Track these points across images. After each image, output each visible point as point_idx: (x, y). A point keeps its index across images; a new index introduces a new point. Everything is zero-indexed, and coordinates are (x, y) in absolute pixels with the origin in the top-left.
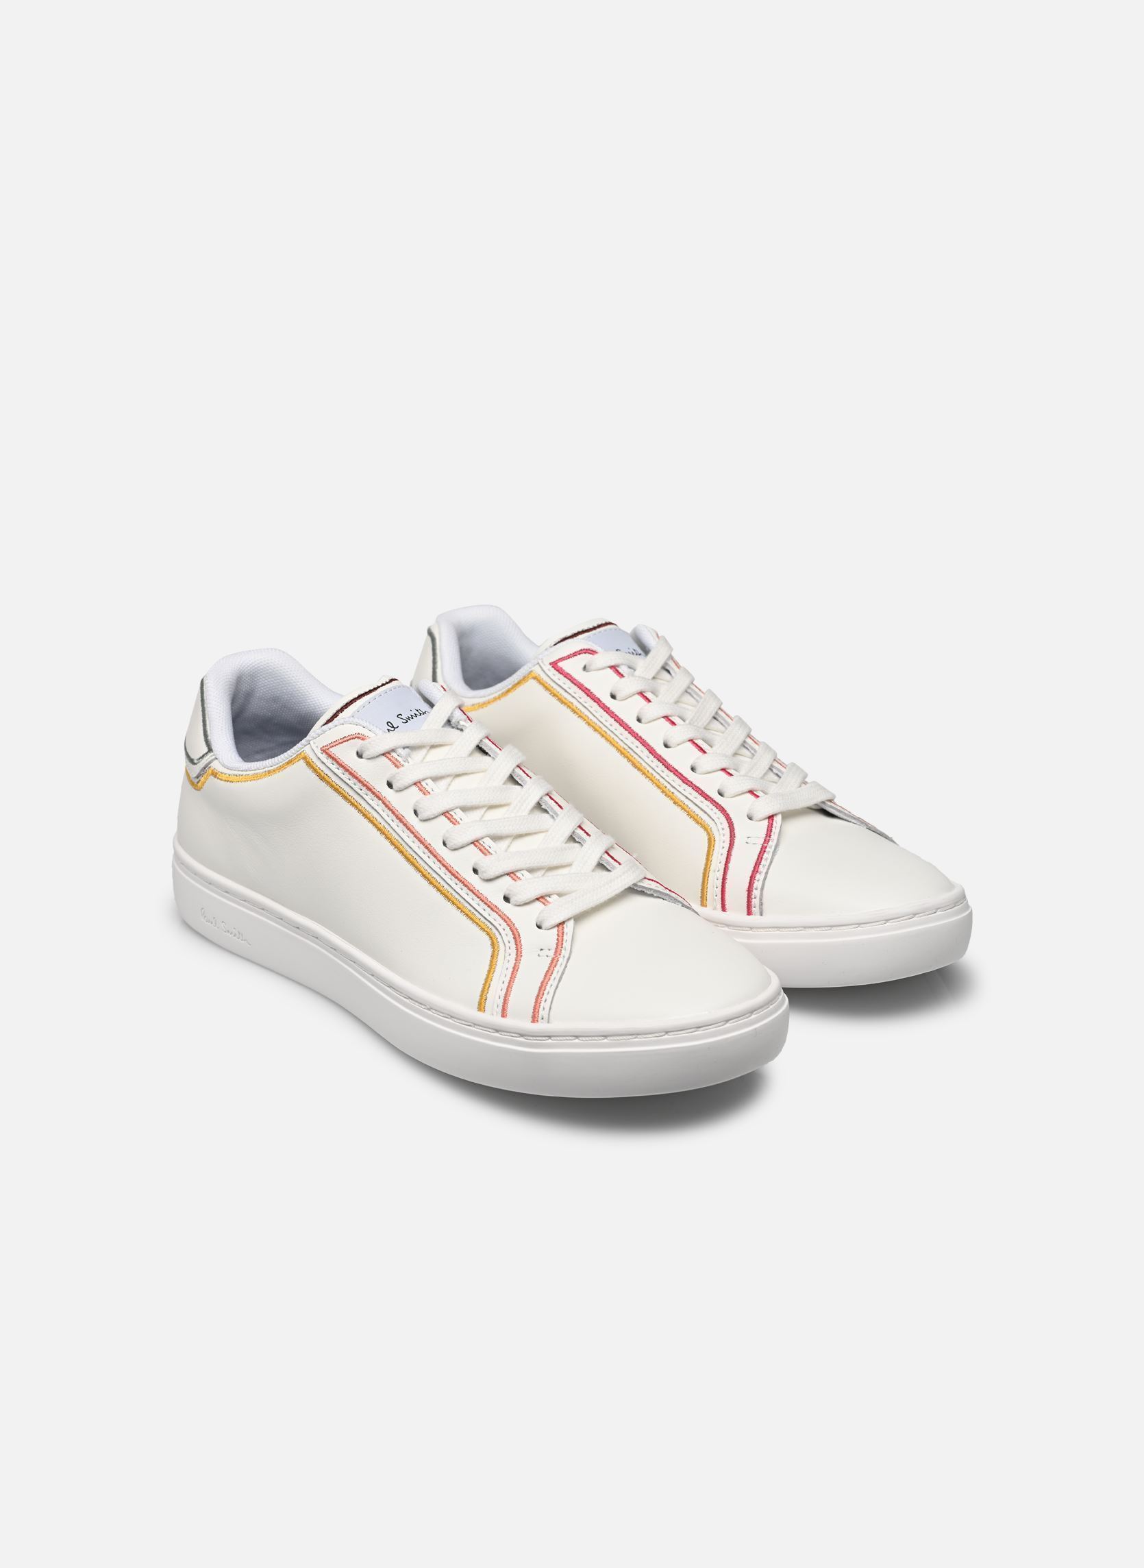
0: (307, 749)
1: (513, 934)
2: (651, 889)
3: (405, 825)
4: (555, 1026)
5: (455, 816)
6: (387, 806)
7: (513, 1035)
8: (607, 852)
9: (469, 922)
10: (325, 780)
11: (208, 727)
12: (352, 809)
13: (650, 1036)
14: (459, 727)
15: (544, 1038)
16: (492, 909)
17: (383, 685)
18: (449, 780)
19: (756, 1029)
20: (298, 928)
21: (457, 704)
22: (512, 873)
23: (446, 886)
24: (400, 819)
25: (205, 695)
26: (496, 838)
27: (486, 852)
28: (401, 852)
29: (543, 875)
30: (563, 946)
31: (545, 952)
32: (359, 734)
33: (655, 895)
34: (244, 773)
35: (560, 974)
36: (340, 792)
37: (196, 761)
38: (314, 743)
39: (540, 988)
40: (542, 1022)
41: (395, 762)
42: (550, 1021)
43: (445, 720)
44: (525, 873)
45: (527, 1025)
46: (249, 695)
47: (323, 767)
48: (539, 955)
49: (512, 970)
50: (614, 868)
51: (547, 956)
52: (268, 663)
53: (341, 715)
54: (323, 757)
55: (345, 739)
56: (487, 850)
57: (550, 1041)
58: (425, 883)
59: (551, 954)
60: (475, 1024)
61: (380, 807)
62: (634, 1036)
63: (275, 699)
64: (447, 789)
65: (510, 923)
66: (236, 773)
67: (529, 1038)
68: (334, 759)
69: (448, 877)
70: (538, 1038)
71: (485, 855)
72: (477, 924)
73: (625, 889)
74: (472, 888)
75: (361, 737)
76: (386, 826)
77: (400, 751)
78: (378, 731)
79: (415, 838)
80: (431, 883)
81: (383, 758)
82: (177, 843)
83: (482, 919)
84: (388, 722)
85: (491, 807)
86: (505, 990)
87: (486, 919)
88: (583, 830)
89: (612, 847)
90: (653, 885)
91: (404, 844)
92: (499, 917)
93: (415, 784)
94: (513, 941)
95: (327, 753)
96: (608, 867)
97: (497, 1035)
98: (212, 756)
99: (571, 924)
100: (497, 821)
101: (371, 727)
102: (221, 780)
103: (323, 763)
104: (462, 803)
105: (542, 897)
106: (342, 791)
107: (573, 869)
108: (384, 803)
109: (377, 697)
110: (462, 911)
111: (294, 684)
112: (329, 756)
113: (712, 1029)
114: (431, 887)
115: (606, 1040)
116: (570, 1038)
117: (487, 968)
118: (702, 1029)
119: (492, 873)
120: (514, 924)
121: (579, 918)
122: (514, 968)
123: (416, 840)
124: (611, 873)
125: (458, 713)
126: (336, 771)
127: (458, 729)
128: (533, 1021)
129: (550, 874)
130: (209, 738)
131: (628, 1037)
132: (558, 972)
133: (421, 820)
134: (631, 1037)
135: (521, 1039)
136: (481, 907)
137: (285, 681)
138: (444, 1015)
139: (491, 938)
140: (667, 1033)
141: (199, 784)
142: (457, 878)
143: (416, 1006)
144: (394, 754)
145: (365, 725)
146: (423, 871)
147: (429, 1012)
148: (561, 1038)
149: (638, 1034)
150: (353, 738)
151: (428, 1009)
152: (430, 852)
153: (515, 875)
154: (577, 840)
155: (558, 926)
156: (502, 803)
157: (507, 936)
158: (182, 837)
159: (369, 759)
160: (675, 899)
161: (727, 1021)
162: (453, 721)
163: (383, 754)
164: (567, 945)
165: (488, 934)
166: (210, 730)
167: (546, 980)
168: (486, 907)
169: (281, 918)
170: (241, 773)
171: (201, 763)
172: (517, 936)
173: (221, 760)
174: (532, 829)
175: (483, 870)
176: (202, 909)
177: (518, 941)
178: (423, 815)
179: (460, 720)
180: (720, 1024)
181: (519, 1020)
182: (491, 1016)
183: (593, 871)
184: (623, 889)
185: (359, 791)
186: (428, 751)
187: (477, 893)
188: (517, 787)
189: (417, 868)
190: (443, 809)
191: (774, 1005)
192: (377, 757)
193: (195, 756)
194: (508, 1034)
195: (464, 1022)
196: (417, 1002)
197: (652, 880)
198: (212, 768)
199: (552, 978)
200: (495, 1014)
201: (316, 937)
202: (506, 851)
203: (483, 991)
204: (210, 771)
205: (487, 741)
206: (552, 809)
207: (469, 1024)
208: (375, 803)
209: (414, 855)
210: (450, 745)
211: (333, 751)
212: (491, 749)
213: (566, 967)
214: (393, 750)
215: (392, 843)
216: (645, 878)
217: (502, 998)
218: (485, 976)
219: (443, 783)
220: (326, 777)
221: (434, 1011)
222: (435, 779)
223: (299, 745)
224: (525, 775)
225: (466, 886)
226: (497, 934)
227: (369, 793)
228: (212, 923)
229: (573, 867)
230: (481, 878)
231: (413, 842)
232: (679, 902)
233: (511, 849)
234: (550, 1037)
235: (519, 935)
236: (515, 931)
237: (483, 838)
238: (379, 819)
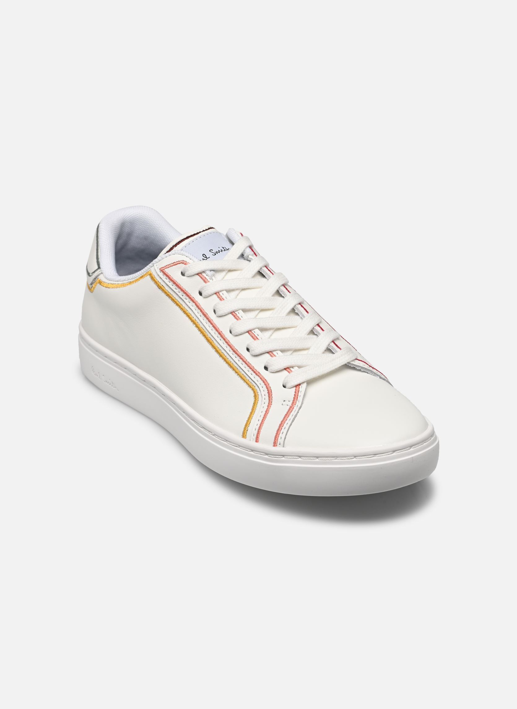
0: (152, 269)
1: (268, 390)
2: (359, 366)
3: (207, 319)
4: (288, 449)
5: (238, 315)
6: (198, 307)
7: (262, 454)
8: (333, 342)
9: (242, 381)
10: (162, 289)
11: (99, 254)
12: (177, 308)
13: (345, 458)
14: (248, 259)
15: (280, 457)
16: (256, 374)
17: (204, 231)
18: (237, 292)
19: (412, 457)
20: (144, 381)
21: (248, 244)
22: (271, 352)
23: (230, 358)
24: (205, 315)
25: (99, 233)
26: (262, 330)
27: (255, 338)
28: (204, 336)
29: (291, 354)
30: (298, 399)
31: (287, 402)
32: (183, 261)
33: (362, 370)
34: (117, 283)
35: (293, 417)
36: (170, 297)
37: (91, 274)
38: (156, 265)
39: (280, 425)
40: (279, 446)
41: (205, 279)
42: (285, 446)
43: (240, 254)
44: (279, 352)
45: (270, 448)
46: (130, 235)
47: (160, 281)
48: (282, 404)
49: (265, 413)
50: (336, 351)
51: (287, 405)
52: (142, 215)
53: (175, 249)
54: (161, 274)
55: (175, 264)
56: (256, 337)
57: (283, 458)
58: (218, 356)
59: (290, 404)
60: (240, 446)
61: (194, 307)
62: (335, 458)
63: (146, 238)
64: (236, 297)
65: (266, 383)
66: (112, 282)
67: (270, 456)
68: (167, 276)
69: (231, 353)
70: (276, 456)
71: (255, 339)
72: (247, 383)
73: (342, 366)
74: (245, 360)
75: (184, 263)
76: (197, 319)
77: (208, 272)
78: (195, 260)
79: (213, 328)
80: (221, 356)
81: (197, 276)
82: (81, 327)
83: (250, 380)
84: (203, 255)
85: (263, 310)
86: (259, 425)
87: (252, 380)
88: (320, 327)
89: (338, 339)
90: (361, 364)
91: (206, 331)
92: (260, 379)
93: (216, 293)
94: (267, 395)
95: (163, 272)
96: (333, 351)
97: (252, 453)
98: (100, 271)
99: (304, 386)
100: (265, 319)
101: (191, 257)
102: (104, 286)
103: (160, 278)
104: (243, 307)
105: (288, 368)
106: (171, 296)
107: (310, 351)
108: (196, 305)
109: (198, 238)
110: (238, 374)
111: (158, 229)
112: (165, 274)
113: (384, 456)
114: (221, 358)
115: (317, 460)
116: (296, 457)
117: (250, 411)
118: (377, 455)
119: (257, 352)
120: (269, 384)
121: (310, 382)
122: (266, 412)
123: (213, 329)
124: (334, 355)
125: (248, 251)
126: (168, 283)
127: (248, 260)
128: (274, 446)
129: (295, 353)
130: (99, 260)
131: (331, 458)
132: (293, 415)
133: (217, 317)
134: (333, 458)
135: (266, 456)
136: (250, 373)
137: (152, 227)
138: (222, 439)
139: (254, 392)
140: (355, 457)
141: (92, 289)
142: (236, 353)
143: (207, 432)
144: (204, 274)
145: (187, 255)
146: (217, 348)
147: (214, 437)
148: (291, 457)
149: (337, 457)
150: (179, 263)
151: (213, 435)
152: (221, 336)
153: (272, 353)
154: (315, 333)
155: (296, 386)
156: (270, 308)
157: (263, 391)
158: (85, 324)
159: (188, 277)
160: (375, 373)
161: (394, 451)
162: (245, 255)
163: (197, 274)
164: (300, 398)
165: (253, 389)
166: (100, 255)
167: (285, 420)
168: (252, 372)
169: (135, 375)
170: (115, 282)
171: (94, 275)
172: (270, 392)
173: (104, 274)
174: (287, 326)
175: (252, 349)
176: (93, 367)
177: (270, 395)
178: (219, 313)
179: (249, 255)
180: (389, 453)
181: (266, 445)
182: (250, 441)
183: (323, 353)
184: (340, 365)
185: (181, 297)
186: (226, 274)
187: (248, 363)
188: (281, 298)
189: (213, 347)
190: (231, 310)
191: (426, 443)
192: (193, 275)
193: (91, 272)
194: (259, 453)
195: (233, 444)
196: (207, 430)
197: (361, 361)
198: (99, 279)
199: (288, 419)
200: (252, 440)
201: (154, 387)
202: (269, 338)
203: (246, 425)
204: (98, 281)
205: (265, 269)
206: (301, 313)
207: (236, 445)
208: (191, 304)
209: (212, 338)
210: (241, 270)
211: (167, 271)
212: (267, 274)
213: (298, 412)
214: (204, 272)
215: (200, 330)
216: (356, 359)
217: (257, 430)
218: (248, 416)
219: (233, 294)
220: (162, 287)
221: (216, 437)
222: (228, 291)
223: (148, 266)
224: (287, 291)
225: (241, 359)
226: (258, 390)
227: (187, 298)
228: (97, 376)
229: (310, 350)
230: (251, 354)
231: (212, 330)
232: (378, 375)
233: (272, 337)
234: (283, 456)
235: (271, 391)
236: (269, 388)
237: (254, 329)
238: (193, 314)
